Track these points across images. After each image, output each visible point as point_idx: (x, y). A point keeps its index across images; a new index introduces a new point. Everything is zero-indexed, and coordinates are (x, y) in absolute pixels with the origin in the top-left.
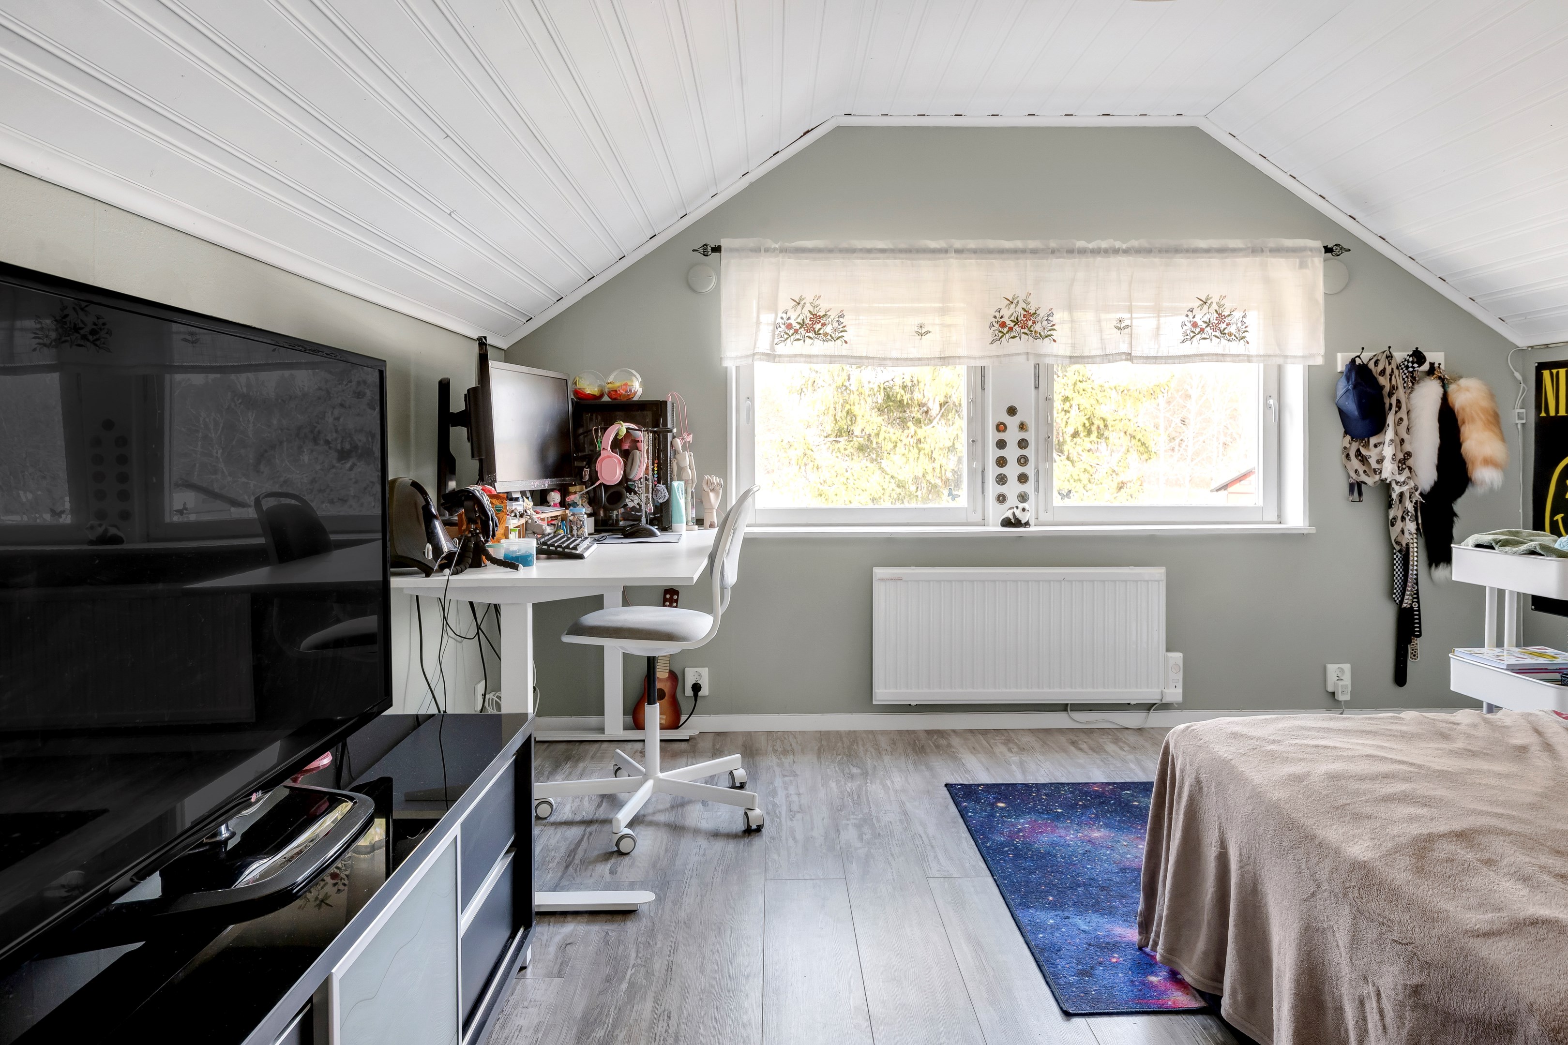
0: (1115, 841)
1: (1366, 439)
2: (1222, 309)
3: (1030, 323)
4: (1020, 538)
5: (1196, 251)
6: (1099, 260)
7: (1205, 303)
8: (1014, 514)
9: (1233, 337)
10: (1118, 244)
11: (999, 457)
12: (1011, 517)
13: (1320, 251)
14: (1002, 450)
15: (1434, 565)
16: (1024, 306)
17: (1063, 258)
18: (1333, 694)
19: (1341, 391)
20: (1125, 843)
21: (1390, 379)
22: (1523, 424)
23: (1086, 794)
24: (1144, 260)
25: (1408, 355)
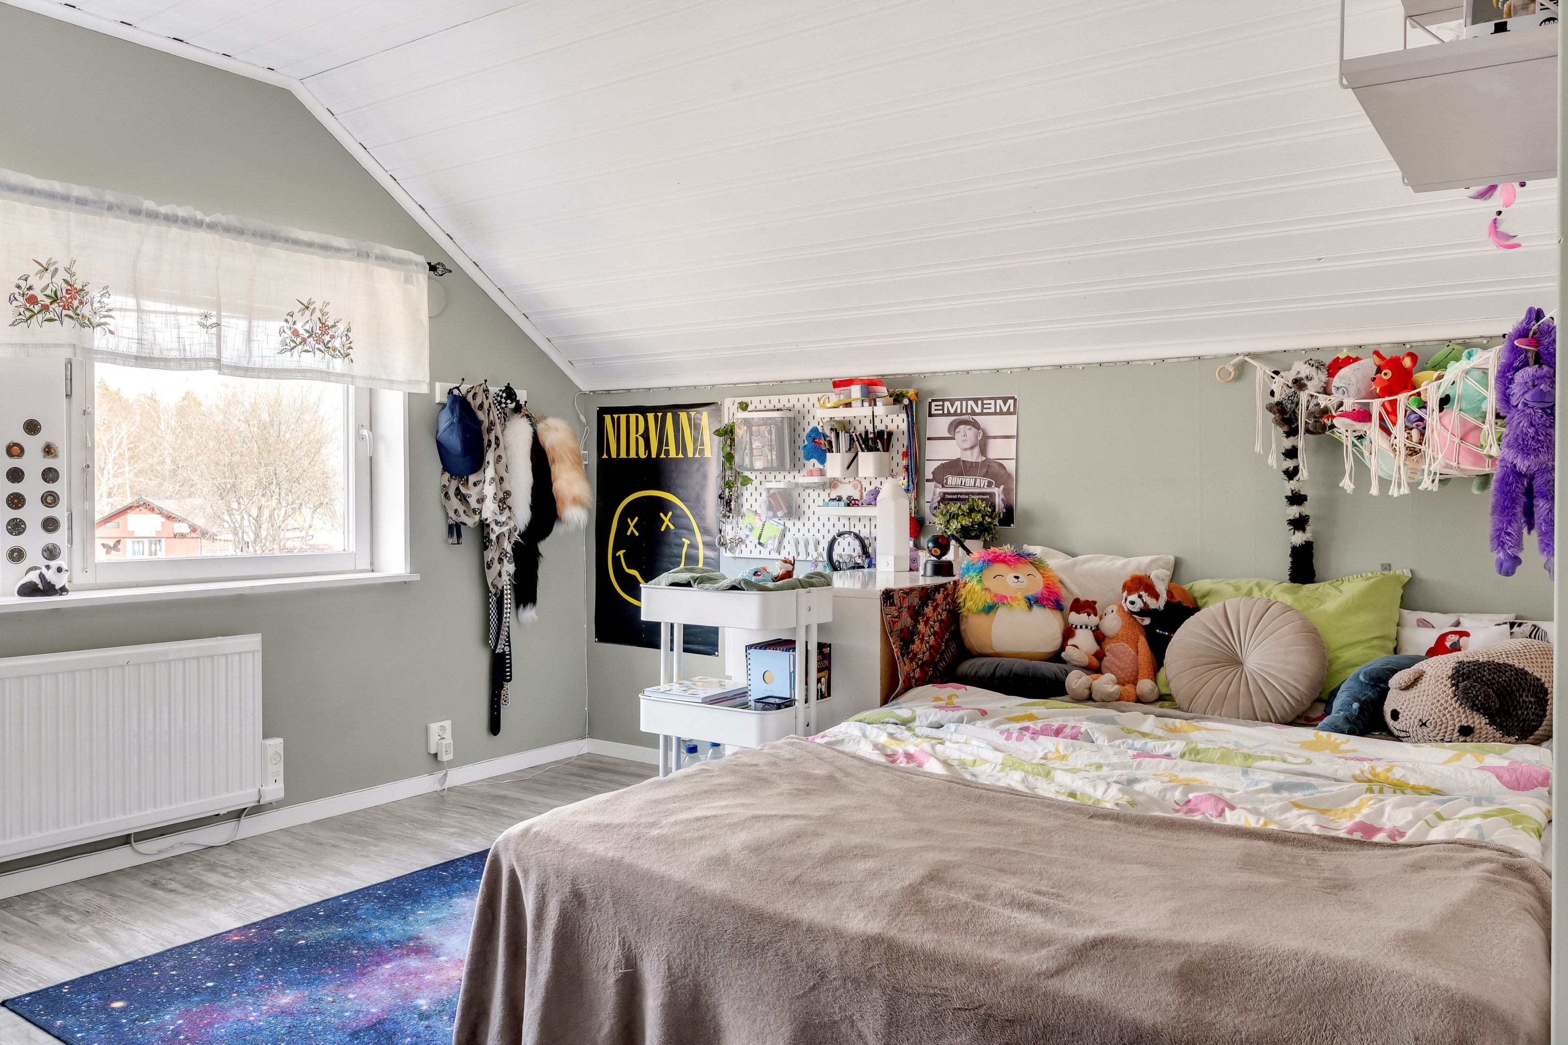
0: (315, 1000)
1: (465, 477)
2: (326, 317)
3: (76, 303)
4: (56, 612)
5: (296, 242)
6: (174, 231)
7: (307, 308)
8: (42, 576)
9: (337, 352)
10: (199, 215)
11: (12, 494)
12: (38, 581)
13: (425, 268)
14: (16, 484)
15: (522, 606)
16: (68, 277)
17: (125, 219)
18: (436, 755)
19: (444, 424)
20: (330, 999)
21: (489, 414)
22: (586, 465)
23: (228, 949)
24: (234, 242)
25: (501, 391)
